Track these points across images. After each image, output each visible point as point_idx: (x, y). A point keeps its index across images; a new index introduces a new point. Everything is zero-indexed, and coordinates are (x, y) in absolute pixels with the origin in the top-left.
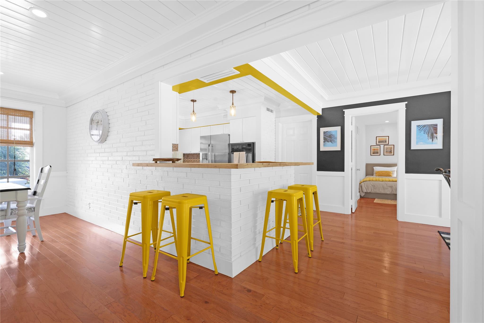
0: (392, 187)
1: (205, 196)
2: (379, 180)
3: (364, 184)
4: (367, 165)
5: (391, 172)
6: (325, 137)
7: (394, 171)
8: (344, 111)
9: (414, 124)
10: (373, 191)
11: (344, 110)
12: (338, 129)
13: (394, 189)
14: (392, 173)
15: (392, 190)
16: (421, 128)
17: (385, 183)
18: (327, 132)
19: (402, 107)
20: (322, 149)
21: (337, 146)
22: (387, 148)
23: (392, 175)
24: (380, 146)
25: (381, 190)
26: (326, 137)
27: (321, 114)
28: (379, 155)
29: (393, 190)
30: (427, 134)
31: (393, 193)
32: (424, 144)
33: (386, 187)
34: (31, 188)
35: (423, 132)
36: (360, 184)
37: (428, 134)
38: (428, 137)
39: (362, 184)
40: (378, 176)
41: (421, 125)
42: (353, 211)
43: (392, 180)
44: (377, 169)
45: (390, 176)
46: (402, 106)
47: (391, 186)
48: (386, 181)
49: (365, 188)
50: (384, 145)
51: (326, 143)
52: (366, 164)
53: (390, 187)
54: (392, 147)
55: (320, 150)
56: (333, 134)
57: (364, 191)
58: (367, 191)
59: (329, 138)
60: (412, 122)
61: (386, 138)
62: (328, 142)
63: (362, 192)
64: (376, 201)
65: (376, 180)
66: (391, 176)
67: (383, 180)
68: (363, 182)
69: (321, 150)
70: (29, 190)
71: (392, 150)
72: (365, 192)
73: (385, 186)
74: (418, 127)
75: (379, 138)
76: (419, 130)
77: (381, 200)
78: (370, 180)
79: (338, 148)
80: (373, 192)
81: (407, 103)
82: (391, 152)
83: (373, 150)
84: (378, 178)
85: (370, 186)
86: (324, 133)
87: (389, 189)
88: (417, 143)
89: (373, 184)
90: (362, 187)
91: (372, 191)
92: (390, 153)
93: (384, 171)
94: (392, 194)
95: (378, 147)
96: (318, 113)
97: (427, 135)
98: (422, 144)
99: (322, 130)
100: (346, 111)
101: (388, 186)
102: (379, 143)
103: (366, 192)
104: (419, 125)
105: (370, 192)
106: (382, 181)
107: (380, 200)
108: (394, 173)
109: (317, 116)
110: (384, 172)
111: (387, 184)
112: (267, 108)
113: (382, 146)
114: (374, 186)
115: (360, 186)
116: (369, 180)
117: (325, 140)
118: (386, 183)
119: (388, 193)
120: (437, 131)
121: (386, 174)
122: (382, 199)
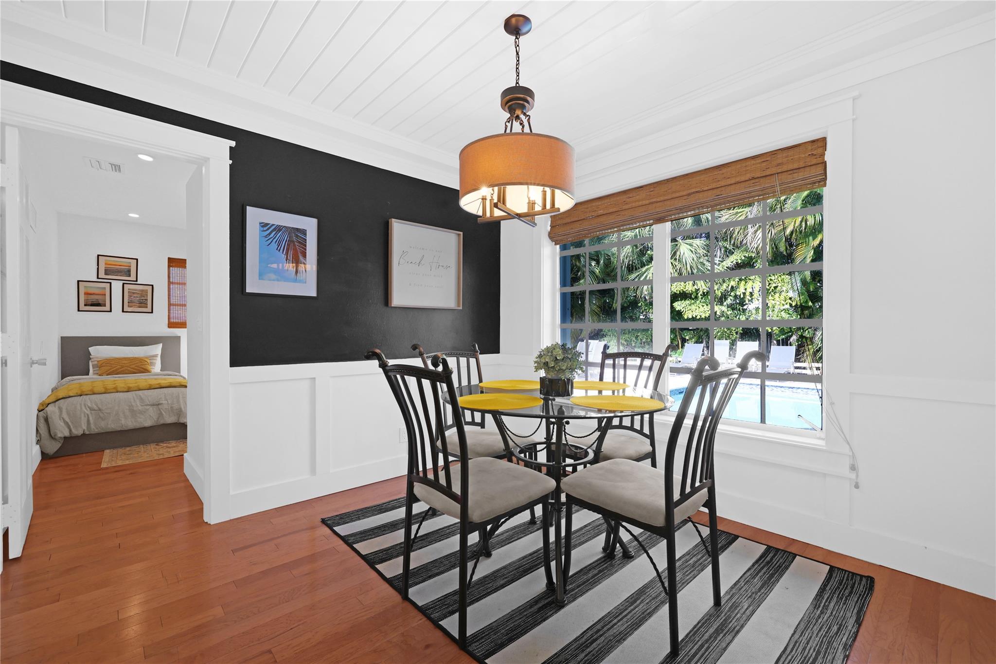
0: (158, 405)
2: (115, 388)
3: (60, 409)
4: (67, 343)
5: (146, 359)
7: (156, 356)
9: (254, 217)
10: (94, 429)
13: (166, 409)
14: (149, 361)
15: (161, 414)
16: (272, 232)
17: (136, 395)
22: (134, 293)
23: (149, 368)
24: (110, 283)
25: (123, 419)
28: (109, 310)
30: (284, 253)
31: (162, 422)
32: (278, 280)
33: (140, 408)
35: (274, 246)
36: (39, 411)
37: (287, 253)
38: (287, 260)
39: (50, 409)
40: (107, 375)
41: (271, 223)
42: (15, 552)
43: (158, 384)
44: (98, 352)
45: (145, 371)
47: (157, 403)
48: (140, 387)
49: (62, 424)
50: (123, 284)
52: (62, 338)
53: (153, 405)
54: (146, 291)
57: (60, 435)
58: (70, 430)
60: (249, 210)
61: (130, 263)
63: (52, 437)
64: (108, 460)
65: (106, 389)
66: (148, 371)
67: (129, 387)
68: (55, 402)
71: (146, 299)
72: (65, 438)
73: (137, 406)
74: (262, 227)
75: (106, 260)
76: (266, 237)
77: (125, 454)
78: (83, 392)
80: (96, 431)
81: (233, 143)
82: (143, 303)
83: (85, 294)
84: (106, 382)
85: (85, 413)
87: (151, 411)
88: (261, 276)
89: (93, 405)
90: (49, 420)
91: (93, 426)
92: (140, 307)
93: (125, 359)
94: (158, 426)
95: (105, 288)
97: (284, 256)
98: (274, 280)
101: (148, 405)
102: (105, 275)
103: (67, 434)
104: (267, 224)
105: (83, 434)
106: (125, 390)
107: (121, 451)
108: (154, 361)
110: (126, 362)
111: (142, 397)
113: (117, 286)
114: (100, 410)
115: (42, 421)
116: (79, 393)
118: (140, 396)
120: (306, 250)
121: (133, 366)
122: (128, 449)
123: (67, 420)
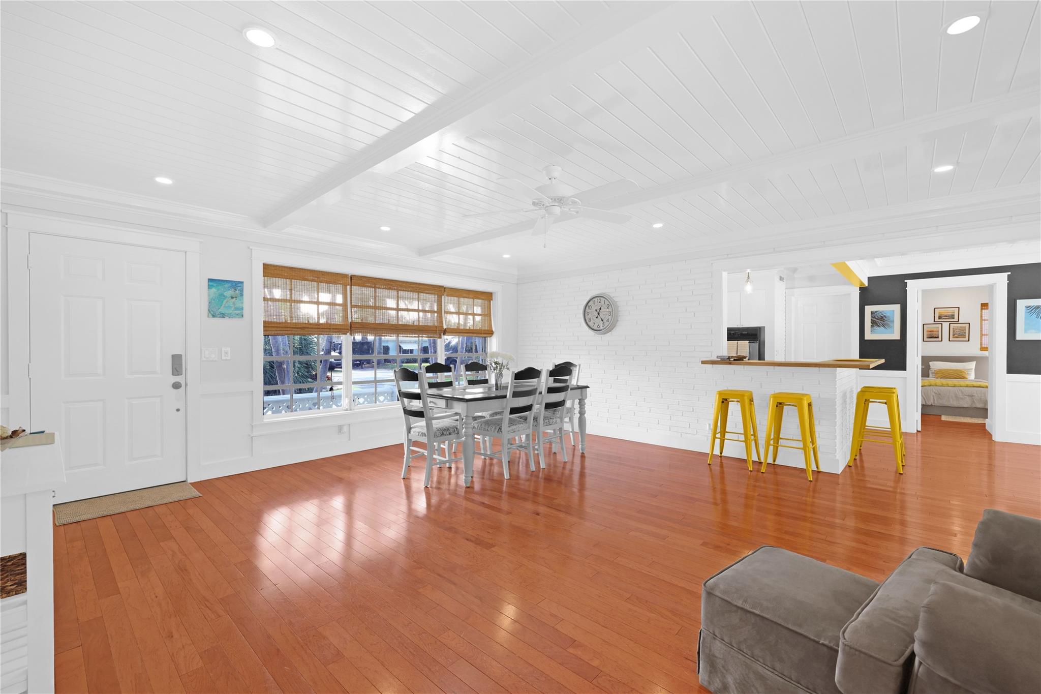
1: (809, 395)
5: (964, 371)
6: (874, 319)
7: (972, 369)
8: (906, 283)
9: (1021, 304)
10: (937, 403)
11: (906, 281)
12: (897, 308)
14: (966, 372)
16: (1033, 309)
17: (959, 389)
18: (876, 312)
19: (1002, 279)
20: (869, 336)
21: (894, 333)
22: (957, 329)
23: (967, 376)
24: (942, 324)
26: (876, 320)
27: (867, 285)
28: (941, 340)
29: (974, 401)
31: (974, 406)
32: (1036, 333)
33: (961, 396)
34: (589, 386)
35: (1034, 315)
40: (941, 378)
41: (1032, 305)
42: (919, 429)
43: (972, 385)
44: (935, 365)
45: (964, 378)
46: (1003, 277)
47: (971, 395)
48: (962, 385)
50: (950, 324)
51: (876, 328)
53: (969, 396)
54: (965, 327)
55: (865, 339)
56: (887, 315)
58: (926, 402)
59: (879, 321)
60: (1019, 301)
61: (954, 310)
62: (878, 326)
64: (944, 418)
65: (943, 384)
66: (966, 378)
67: (955, 385)
69: (867, 338)
70: (588, 389)
71: (965, 333)
73: (959, 395)
74: (1026, 308)
75: (939, 310)
76: (1029, 312)
79: (896, 336)
80: (938, 405)
81: (1010, 273)
82: (963, 335)
83: (927, 331)
84: (939, 381)
85: (932, 394)
86: (872, 313)
87: (968, 399)
88: (1026, 331)
89: (936, 391)
92: (960, 338)
93: (951, 370)
94: (972, 408)
95: (938, 327)
96: (862, 283)
98: (1033, 333)
99: (869, 309)
100: (910, 283)
101: (965, 395)
102: (939, 319)
104: (1030, 306)
105: (931, 405)
106: (951, 386)
107: (952, 416)
108: (969, 373)
109: (860, 288)
110: (951, 372)
111: (963, 391)
112: (781, 277)
113: (946, 326)
114: (940, 394)
117: (874, 323)
118: (961, 390)
119: (965, 406)
121: (956, 374)
122: (955, 416)
123: (924, 397)
